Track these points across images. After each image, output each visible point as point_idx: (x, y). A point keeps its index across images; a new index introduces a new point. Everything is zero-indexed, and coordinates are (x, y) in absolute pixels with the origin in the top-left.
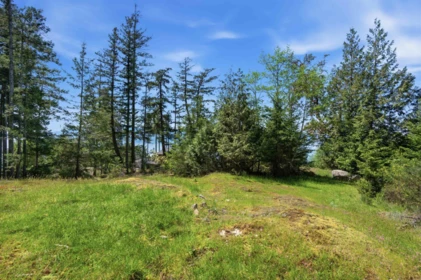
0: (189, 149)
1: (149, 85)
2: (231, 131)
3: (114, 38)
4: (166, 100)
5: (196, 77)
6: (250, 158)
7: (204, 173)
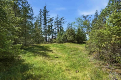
0: (61, 38)
1: (49, 22)
2: (69, 35)
3: (41, 12)
4: (53, 25)
5: (60, 19)
6: (73, 40)
7: (64, 43)
